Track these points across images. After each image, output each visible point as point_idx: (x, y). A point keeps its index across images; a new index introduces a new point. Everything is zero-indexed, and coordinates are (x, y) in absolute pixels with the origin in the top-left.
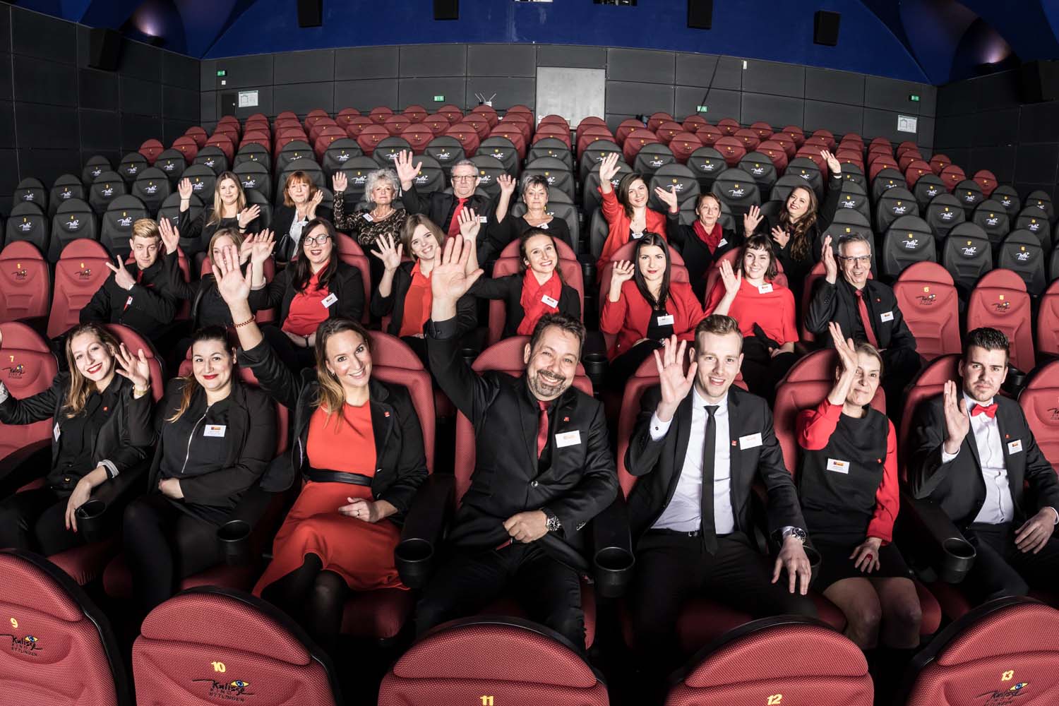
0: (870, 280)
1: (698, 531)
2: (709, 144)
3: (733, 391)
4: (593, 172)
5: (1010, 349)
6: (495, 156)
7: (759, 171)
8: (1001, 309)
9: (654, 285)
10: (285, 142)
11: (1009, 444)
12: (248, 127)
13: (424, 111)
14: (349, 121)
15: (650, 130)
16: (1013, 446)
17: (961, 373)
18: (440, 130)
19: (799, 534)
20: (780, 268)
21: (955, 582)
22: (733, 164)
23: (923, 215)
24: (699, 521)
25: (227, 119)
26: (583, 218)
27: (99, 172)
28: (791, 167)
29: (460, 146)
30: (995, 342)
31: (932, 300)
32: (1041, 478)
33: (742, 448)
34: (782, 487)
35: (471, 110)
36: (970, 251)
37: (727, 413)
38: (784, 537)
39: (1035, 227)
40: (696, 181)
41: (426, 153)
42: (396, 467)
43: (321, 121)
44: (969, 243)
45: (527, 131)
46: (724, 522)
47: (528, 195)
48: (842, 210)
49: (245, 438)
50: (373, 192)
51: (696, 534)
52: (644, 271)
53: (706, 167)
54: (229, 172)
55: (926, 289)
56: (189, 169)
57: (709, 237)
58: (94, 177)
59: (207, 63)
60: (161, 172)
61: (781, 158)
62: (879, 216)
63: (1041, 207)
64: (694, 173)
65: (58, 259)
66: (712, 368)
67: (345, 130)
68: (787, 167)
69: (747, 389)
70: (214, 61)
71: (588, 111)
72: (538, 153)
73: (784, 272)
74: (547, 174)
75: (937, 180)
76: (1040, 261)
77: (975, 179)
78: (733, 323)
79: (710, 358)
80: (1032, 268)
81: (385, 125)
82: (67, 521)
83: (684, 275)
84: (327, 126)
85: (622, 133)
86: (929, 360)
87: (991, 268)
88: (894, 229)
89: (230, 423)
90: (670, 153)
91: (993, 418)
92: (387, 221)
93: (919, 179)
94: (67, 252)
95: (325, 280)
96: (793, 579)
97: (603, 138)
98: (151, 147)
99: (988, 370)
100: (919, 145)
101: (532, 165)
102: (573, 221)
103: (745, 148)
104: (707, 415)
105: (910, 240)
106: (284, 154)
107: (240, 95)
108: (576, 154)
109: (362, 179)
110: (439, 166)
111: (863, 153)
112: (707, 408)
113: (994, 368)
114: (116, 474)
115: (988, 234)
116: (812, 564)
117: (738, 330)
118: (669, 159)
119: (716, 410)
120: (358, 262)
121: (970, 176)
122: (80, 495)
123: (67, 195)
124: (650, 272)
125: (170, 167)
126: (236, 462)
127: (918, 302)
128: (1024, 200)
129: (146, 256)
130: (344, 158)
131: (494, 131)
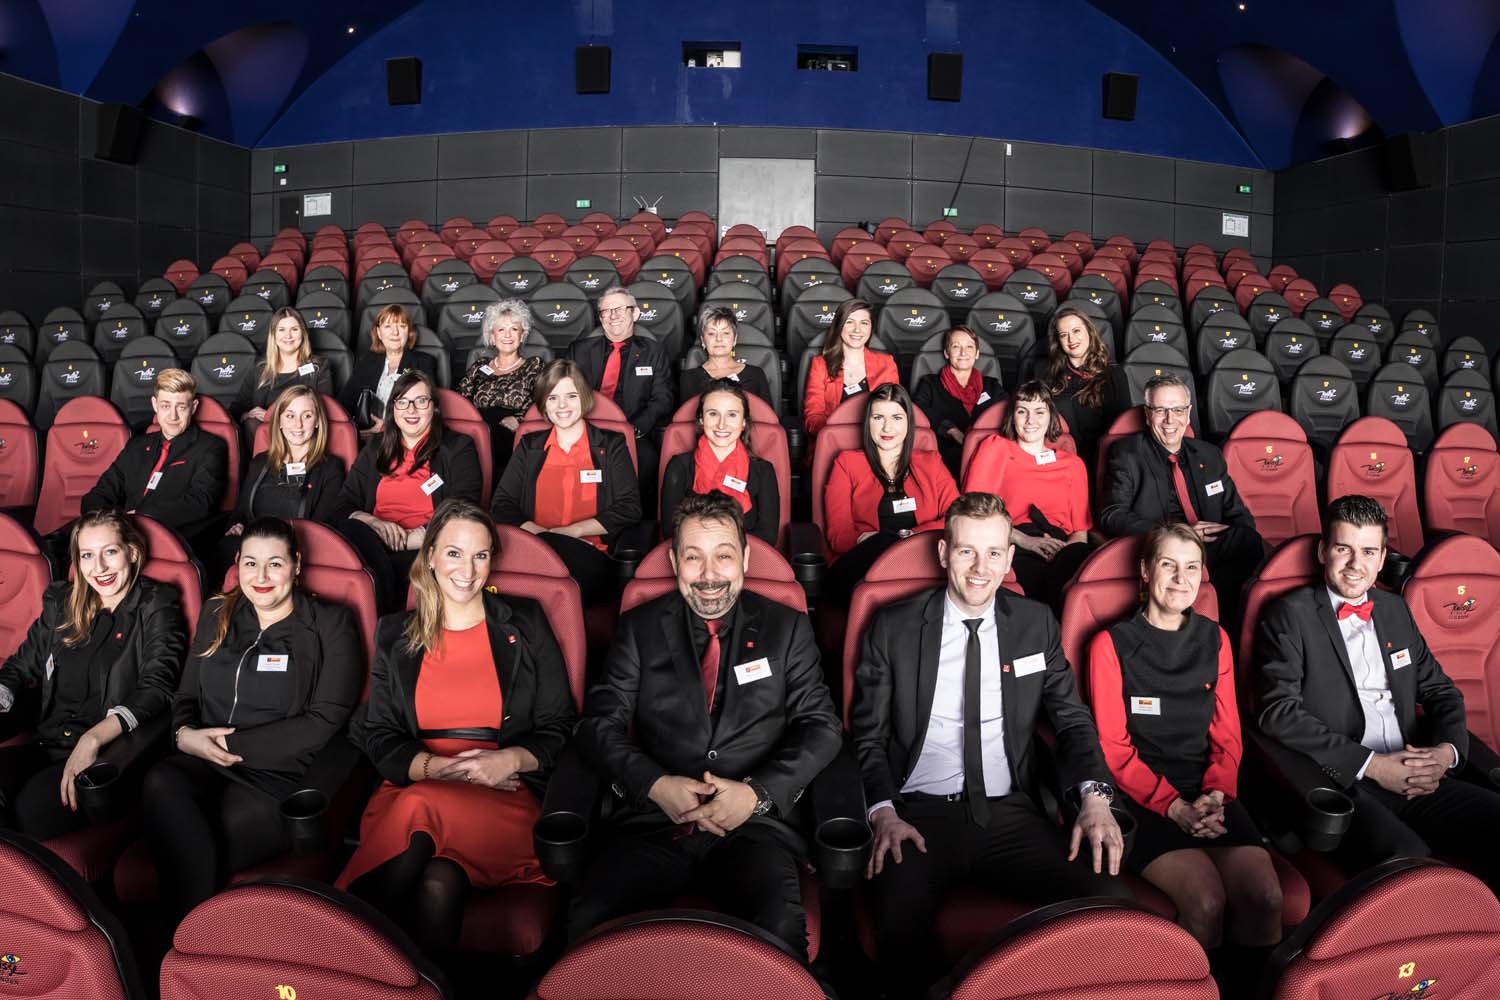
0: (1189, 439)
1: (961, 793)
2: (962, 261)
3: (1002, 595)
4: (799, 302)
5: (1388, 524)
6: (662, 282)
7: (1032, 296)
8: (1375, 474)
9: (889, 458)
10: (368, 265)
11: (1392, 656)
12: (317, 244)
13: (563, 222)
14: (457, 235)
15: (878, 243)
16: (1398, 657)
17: (1321, 560)
18: (584, 248)
19: (1104, 791)
20: (1065, 428)
21: (1327, 850)
22: (995, 286)
23: (1261, 348)
24: (962, 779)
25: (287, 232)
26: (787, 367)
27: (107, 305)
28: (1077, 288)
29: (614, 269)
30: (1367, 516)
31: (1277, 463)
32: (1439, 701)
33: (1018, 675)
34: (1077, 727)
35: (628, 220)
36: (1328, 395)
37: (995, 628)
38: (1083, 796)
39: (1415, 359)
40: (944, 312)
41: (565, 280)
42: (531, 713)
43: (417, 236)
44: (1326, 384)
45: (707, 248)
46: (997, 780)
47: (707, 336)
48: (1149, 345)
49: (317, 674)
50: (493, 332)
51: (958, 798)
52: (876, 437)
53: (958, 292)
54: (290, 308)
55: (1269, 449)
56: (235, 302)
57: (965, 391)
58: (100, 313)
59: (260, 155)
60: (195, 305)
61: (1063, 277)
62: (1201, 354)
63: (1424, 332)
64: (941, 299)
65: (51, 423)
66: (971, 564)
67: (452, 248)
68: (1071, 288)
69: (1023, 594)
70: (271, 150)
71: (792, 219)
72: (723, 278)
73: (1071, 433)
74: (735, 306)
75: (1279, 300)
76: (1424, 406)
77: (1332, 298)
78: (998, 503)
79: (966, 552)
80: (1414, 416)
81: (509, 241)
82: (63, 794)
83: (930, 441)
84: (428, 243)
85: (838, 247)
86: (1275, 545)
87: (1358, 416)
88: (1222, 369)
89: (293, 652)
90: (907, 274)
91: (1368, 621)
92: (514, 375)
93: (1254, 299)
94: (64, 415)
95: (424, 457)
96: (1098, 854)
97: (812, 255)
98: (182, 270)
99: (1359, 554)
100: (1253, 252)
101: (715, 295)
102: (774, 371)
103: (1013, 265)
104: (968, 632)
105: (1245, 383)
106: (369, 282)
107: (306, 200)
108: (775, 278)
109: (477, 316)
110: (584, 297)
111: (1176, 266)
112: (967, 623)
113: (1367, 551)
114: (135, 726)
115: (1352, 371)
116: (1123, 832)
117: (1005, 512)
118: (906, 281)
119: (979, 624)
120: (475, 430)
121: (1325, 293)
122: (84, 754)
123: (63, 336)
124: (883, 437)
125: (208, 299)
126: (306, 708)
127: (1258, 468)
128: (1399, 322)
129: (173, 418)
130: (452, 287)
131: (659, 248)
